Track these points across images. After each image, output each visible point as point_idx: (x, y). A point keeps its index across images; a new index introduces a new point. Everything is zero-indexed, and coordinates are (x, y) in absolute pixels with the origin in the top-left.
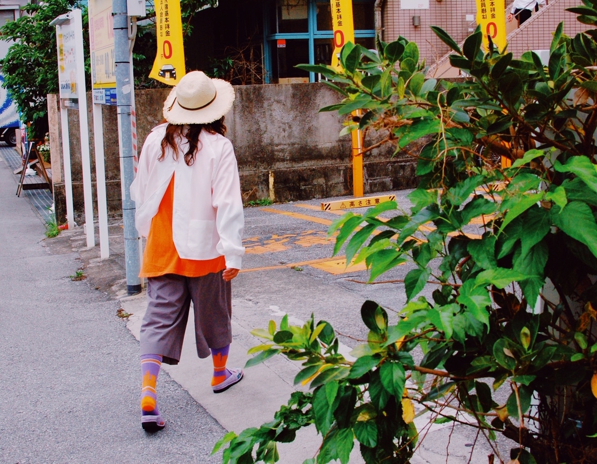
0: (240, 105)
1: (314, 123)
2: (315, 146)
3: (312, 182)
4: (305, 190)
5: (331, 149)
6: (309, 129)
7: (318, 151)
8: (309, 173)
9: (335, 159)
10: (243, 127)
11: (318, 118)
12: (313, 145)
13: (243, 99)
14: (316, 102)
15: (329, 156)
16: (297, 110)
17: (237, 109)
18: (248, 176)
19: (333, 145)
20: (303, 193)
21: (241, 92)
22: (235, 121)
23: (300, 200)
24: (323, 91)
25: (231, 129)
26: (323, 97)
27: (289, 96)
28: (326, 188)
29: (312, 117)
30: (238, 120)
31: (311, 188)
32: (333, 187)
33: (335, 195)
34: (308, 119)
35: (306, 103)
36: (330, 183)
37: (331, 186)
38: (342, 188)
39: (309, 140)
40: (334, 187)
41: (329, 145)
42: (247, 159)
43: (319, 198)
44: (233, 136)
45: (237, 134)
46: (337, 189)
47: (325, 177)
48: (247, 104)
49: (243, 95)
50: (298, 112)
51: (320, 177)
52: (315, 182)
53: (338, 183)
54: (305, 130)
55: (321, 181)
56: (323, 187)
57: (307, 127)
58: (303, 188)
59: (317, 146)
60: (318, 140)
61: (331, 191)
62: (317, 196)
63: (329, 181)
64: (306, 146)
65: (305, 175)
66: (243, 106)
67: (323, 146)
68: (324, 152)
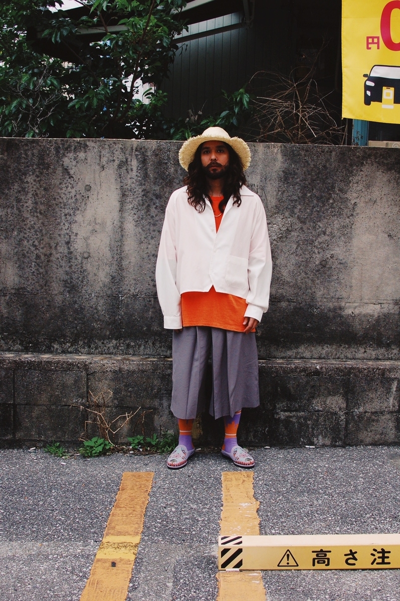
0: (139, 190)
1: (338, 251)
2: (335, 309)
3: (310, 403)
4: (287, 421)
5: (378, 320)
6: (324, 264)
7: (342, 324)
8: (304, 380)
9: (388, 346)
10: (144, 246)
11: (350, 238)
12: (331, 305)
13: (146, 176)
14: (348, 195)
15: (372, 339)
16: (292, 213)
17: (129, 199)
18: (134, 372)
19: (385, 311)
20: (282, 429)
21: (143, 154)
22: (122, 228)
23: (272, 445)
24: (367, 169)
25: (111, 250)
26: (368, 186)
27: (274, 175)
28: (347, 423)
29: (332, 235)
30: (130, 226)
31: (306, 419)
32: (368, 420)
33: (368, 440)
34: (323, 238)
35: (319, 199)
36: (356, 411)
37: (360, 417)
38: (391, 424)
39: (319, 294)
40: (370, 420)
41: (373, 310)
42: (149, 327)
43: (324, 446)
44: (115, 267)
45: (125, 263)
46: (378, 427)
47: (345, 396)
48: (157, 188)
49: (149, 165)
50: (295, 221)
51: (332, 393)
52: (317, 405)
53: (382, 413)
54: (312, 265)
55: (336, 403)
56: (338, 419)
57: (317, 258)
58: (283, 415)
59: (340, 308)
60: (344, 295)
61: (358, 429)
62: (321, 440)
63: (357, 405)
64: (311, 306)
65: (291, 385)
66: (146, 193)
67: (357, 312)
68: (357, 326)
